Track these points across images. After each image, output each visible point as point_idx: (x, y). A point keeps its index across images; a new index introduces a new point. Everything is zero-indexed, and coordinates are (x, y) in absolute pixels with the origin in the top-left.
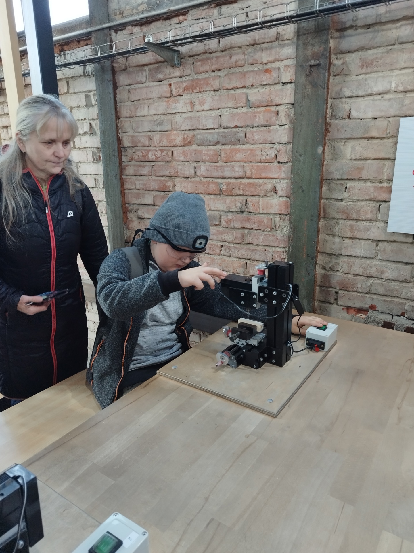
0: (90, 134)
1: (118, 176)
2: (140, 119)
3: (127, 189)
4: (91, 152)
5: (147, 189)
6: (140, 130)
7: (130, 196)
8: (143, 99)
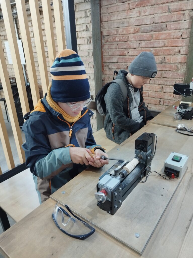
0: (86, 30)
1: (100, 50)
2: (112, 21)
3: (104, 56)
4: (87, 39)
5: (115, 55)
6: (112, 27)
7: (105, 59)
8: (115, 12)
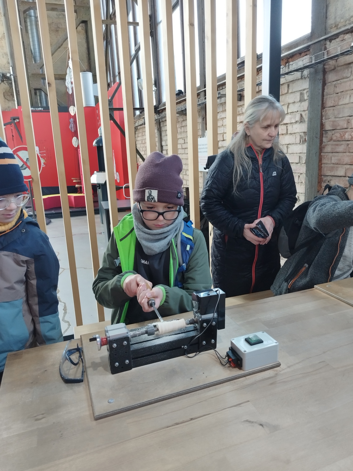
0: (300, 122)
1: (318, 154)
2: (342, 106)
3: (324, 164)
4: (299, 136)
5: (341, 163)
6: (340, 116)
7: (325, 169)
8: (347, 91)
